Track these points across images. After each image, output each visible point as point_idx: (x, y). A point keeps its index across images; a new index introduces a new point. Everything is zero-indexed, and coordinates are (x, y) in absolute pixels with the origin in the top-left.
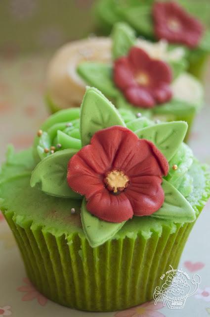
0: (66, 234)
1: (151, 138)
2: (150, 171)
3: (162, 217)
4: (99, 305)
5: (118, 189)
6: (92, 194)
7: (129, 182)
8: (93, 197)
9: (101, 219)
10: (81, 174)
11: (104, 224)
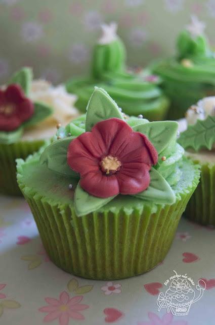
0: (59, 204)
1: (145, 132)
2: (140, 159)
3: (145, 198)
4: (91, 273)
5: (110, 171)
6: (86, 172)
7: (121, 167)
8: (87, 174)
9: (90, 195)
10: (79, 155)
11: (92, 198)
